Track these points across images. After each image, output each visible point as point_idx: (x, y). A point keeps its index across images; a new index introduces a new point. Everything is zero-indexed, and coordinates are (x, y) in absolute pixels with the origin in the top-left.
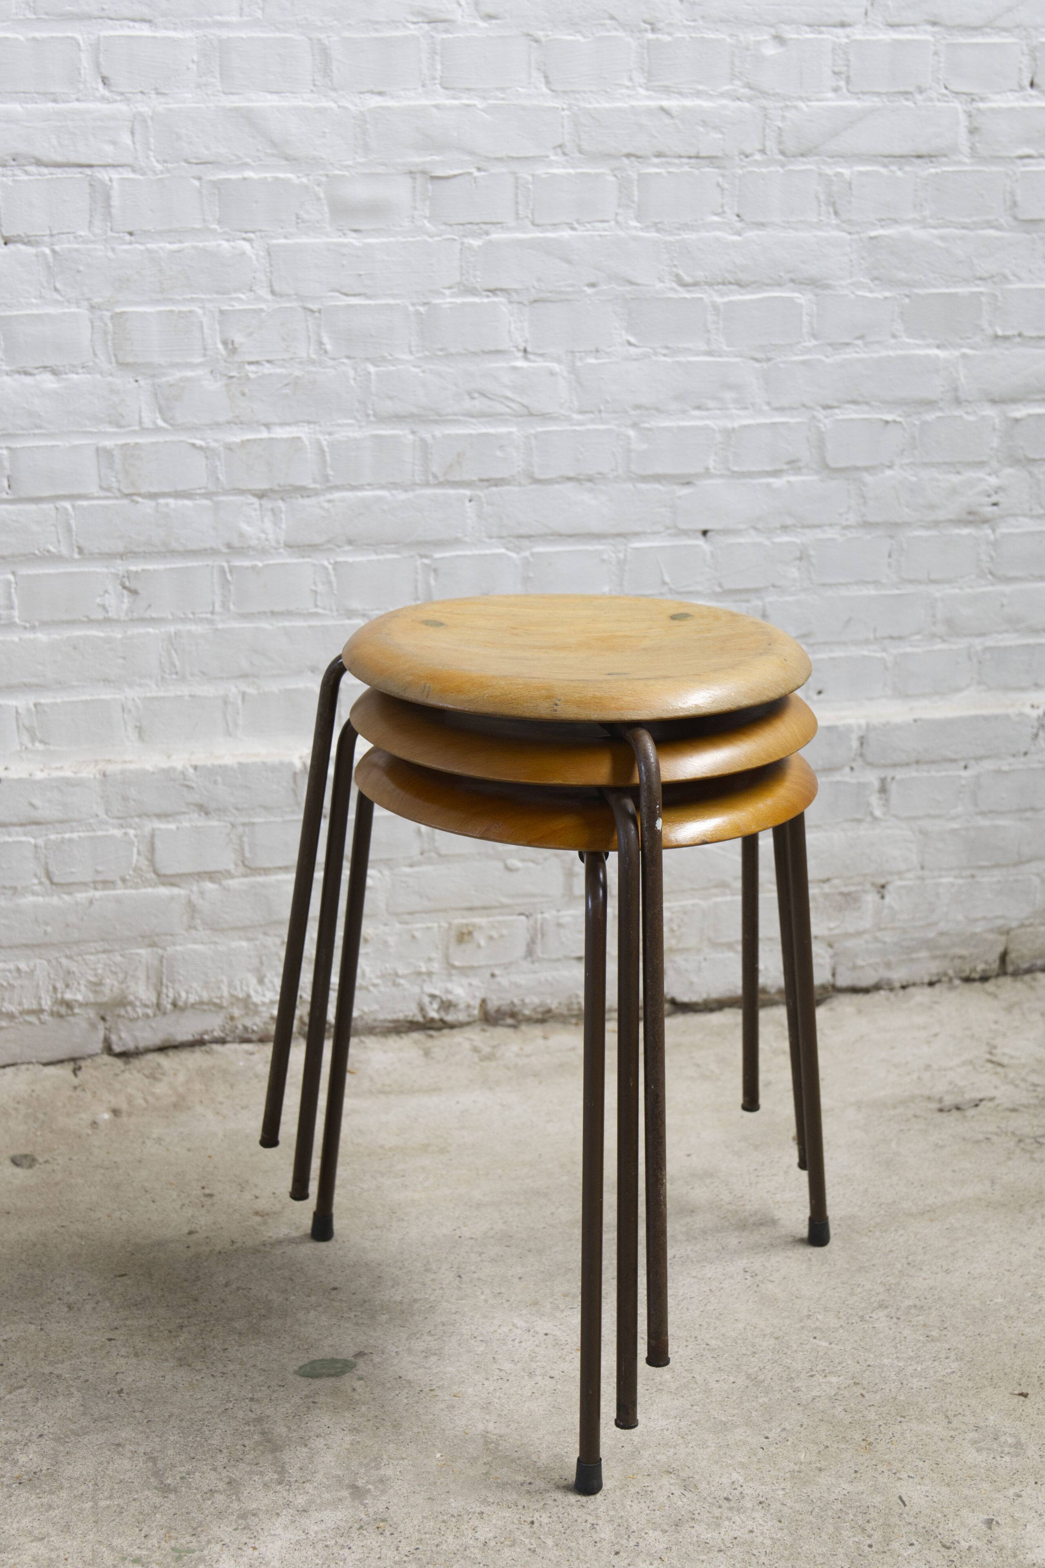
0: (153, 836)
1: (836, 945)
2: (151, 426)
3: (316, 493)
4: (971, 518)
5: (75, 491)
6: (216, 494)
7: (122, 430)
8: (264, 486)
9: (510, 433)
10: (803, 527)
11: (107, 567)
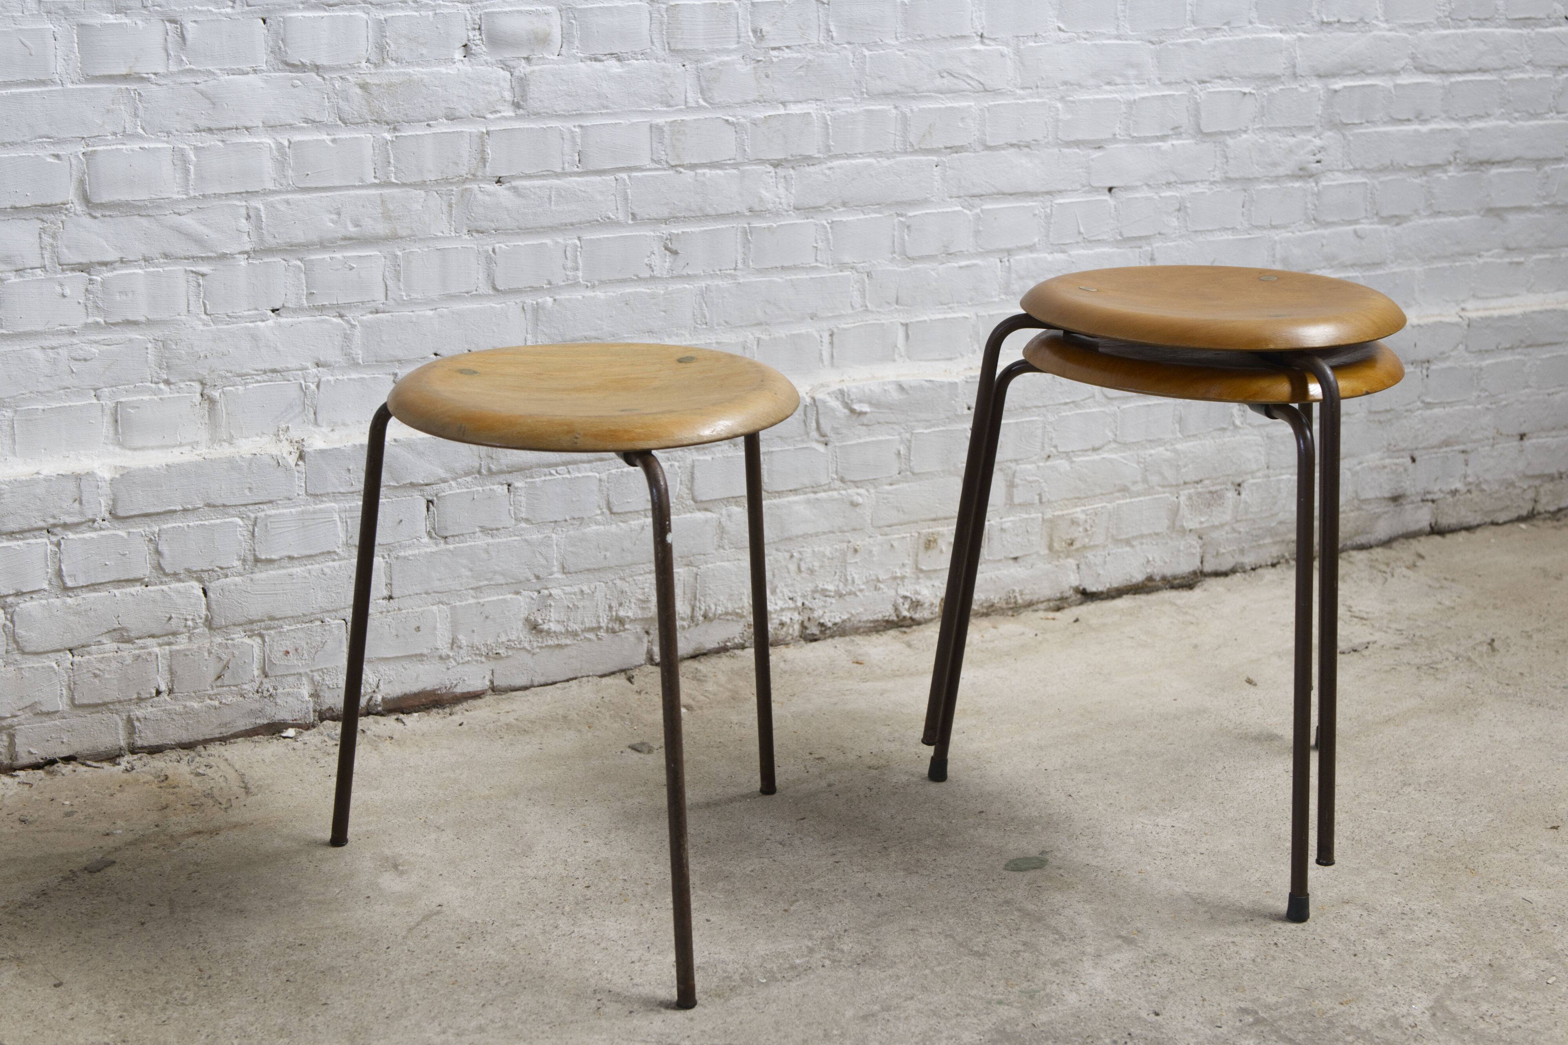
0: (693, 467)
1: (1204, 537)
2: (694, 105)
3: (820, 161)
4: (1301, 173)
5: (632, 164)
6: (742, 164)
7: (671, 109)
8: (781, 156)
9: (970, 106)
10: (1182, 183)
11: (654, 231)
